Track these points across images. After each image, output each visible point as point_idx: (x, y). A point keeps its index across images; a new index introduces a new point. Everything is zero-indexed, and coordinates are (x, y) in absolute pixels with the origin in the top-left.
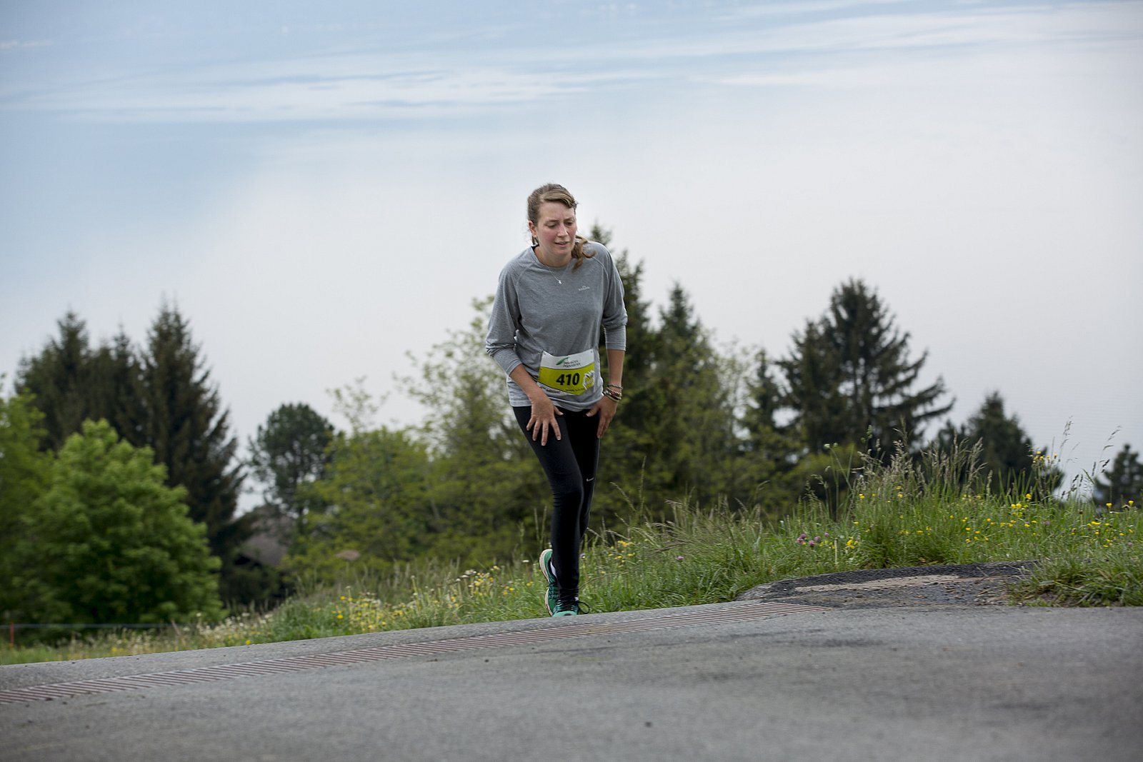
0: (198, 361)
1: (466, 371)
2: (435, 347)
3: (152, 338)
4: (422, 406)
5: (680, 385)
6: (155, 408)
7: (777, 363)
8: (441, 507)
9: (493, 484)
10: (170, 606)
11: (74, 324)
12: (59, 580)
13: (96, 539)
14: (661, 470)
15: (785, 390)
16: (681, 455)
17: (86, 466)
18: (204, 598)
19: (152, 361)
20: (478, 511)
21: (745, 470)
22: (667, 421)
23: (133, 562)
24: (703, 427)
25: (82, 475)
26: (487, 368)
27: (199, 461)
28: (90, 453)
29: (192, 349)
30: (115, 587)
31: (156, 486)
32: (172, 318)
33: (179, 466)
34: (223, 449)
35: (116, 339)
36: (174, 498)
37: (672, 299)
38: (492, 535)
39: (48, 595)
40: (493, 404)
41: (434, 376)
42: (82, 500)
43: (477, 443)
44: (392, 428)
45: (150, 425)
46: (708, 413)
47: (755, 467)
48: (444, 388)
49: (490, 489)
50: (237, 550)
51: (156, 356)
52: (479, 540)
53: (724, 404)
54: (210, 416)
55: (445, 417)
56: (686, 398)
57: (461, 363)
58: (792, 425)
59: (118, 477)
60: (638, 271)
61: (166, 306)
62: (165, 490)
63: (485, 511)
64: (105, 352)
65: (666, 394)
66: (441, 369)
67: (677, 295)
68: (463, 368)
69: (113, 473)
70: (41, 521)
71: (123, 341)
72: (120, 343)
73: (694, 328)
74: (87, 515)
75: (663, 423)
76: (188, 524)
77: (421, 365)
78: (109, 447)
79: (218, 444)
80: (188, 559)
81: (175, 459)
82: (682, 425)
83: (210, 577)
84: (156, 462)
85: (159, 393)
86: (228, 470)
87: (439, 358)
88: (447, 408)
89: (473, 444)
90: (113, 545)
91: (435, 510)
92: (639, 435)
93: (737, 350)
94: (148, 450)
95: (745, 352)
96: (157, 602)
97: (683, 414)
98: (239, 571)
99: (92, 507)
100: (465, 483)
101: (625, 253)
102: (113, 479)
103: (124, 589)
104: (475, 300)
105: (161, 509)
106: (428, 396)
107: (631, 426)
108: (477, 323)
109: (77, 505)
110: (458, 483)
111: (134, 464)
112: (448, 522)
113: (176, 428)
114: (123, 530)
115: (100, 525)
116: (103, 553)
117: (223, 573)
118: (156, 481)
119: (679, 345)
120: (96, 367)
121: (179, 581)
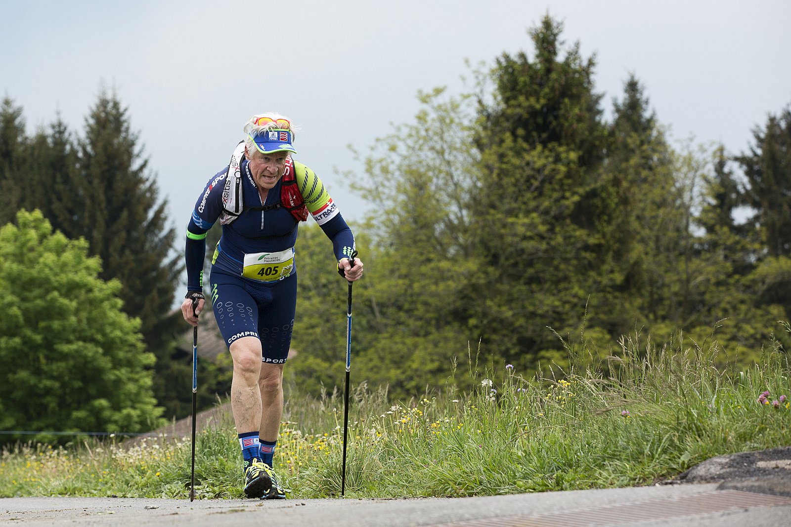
0: (136, 149)
1: (409, 166)
2: (378, 140)
3: (89, 126)
4: (364, 201)
5: (632, 182)
6: (92, 198)
7: (736, 159)
8: (382, 305)
9: (436, 283)
10: (104, 402)
11: (11, 111)
13: (28, 332)
14: (612, 272)
15: (745, 187)
16: (633, 256)
17: (19, 257)
18: (137, 394)
19: (89, 149)
20: (421, 310)
21: (701, 273)
22: (620, 220)
23: (65, 357)
24: (657, 227)
25: (15, 267)
26: (431, 163)
27: (135, 252)
28: (23, 245)
29: (130, 137)
30: (48, 383)
31: (91, 280)
32: (111, 105)
33: (115, 258)
34: (161, 240)
35: (53, 127)
36: (108, 292)
37: (626, 91)
38: (435, 335)
40: (438, 200)
41: (377, 170)
42: (13, 293)
43: (420, 241)
45: (86, 214)
46: (661, 212)
47: (711, 269)
48: (386, 183)
49: (433, 288)
50: (174, 344)
51: (93, 144)
52: (420, 340)
53: (678, 202)
54: (149, 206)
55: (387, 213)
56: (639, 196)
57: (405, 158)
58: (751, 223)
59: (51, 269)
60: (591, 63)
61: (104, 93)
62: (99, 283)
63: (427, 311)
64: (42, 139)
65: (618, 193)
66: (384, 164)
67: (632, 87)
68: (407, 162)
69: (46, 265)
71: (60, 129)
72: (57, 129)
73: (649, 121)
74: (19, 308)
75: (614, 223)
76: (123, 318)
77: (363, 159)
78: (43, 237)
79: (156, 235)
80: (121, 354)
81: (111, 250)
82: (635, 225)
83: (145, 373)
84: (91, 253)
85: (96, 181)
86: (166, 261)
87: (382, 151)
88: (389, 204)
89: (415, 242)
90: (45, 339)
91: (376, 309)
92: (589, 235)
93: (694, 147)
94: (82, 242)
95: (702, 149)
96: (91, 398)
97: (635, 213)
98: (177, 366)
99: (24, 299)
100: (407, 282)
101: (577, 45)
102: (47, 271)
103: (57, 385)
104: (420, 92)
105: (94, 303)
106: (370, 191)
107: (581, 226)
108: (422, 115)
109: (9, 298)
110: (401, 282)
111: (68, 256)
112: (390, 322)
113: (113, 218)
114: (56, 325)
115: (33, 319)
116: (35, 347)
117: (158, 368)
118: (90, 275)
119: (633, 140)
120: (32, 155)
121: (113, 377)
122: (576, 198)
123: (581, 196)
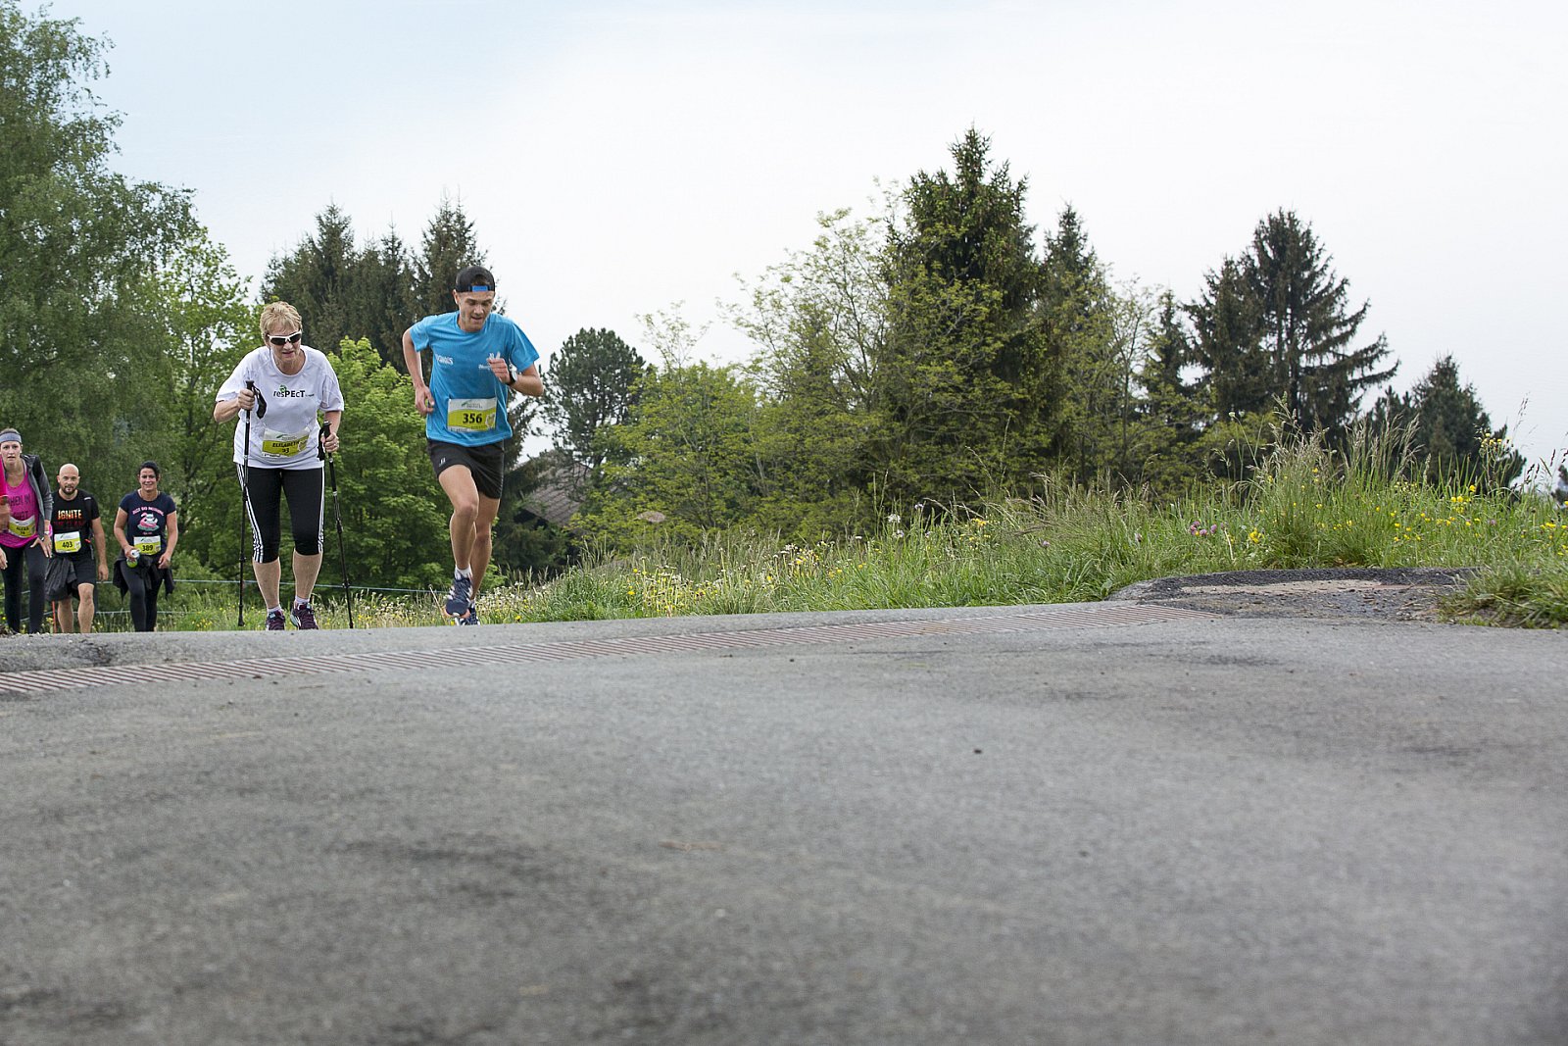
1: (805, 300)
2: (770, 268)
3: (428, 242)
4: (752, 340)
5: (1066, 329)
7: (1186, 308)
8: (767, 464)
10: (436, 567)
11: (336, 221)
13: (349, 482)
15: (1194, 342)
16: (1062, 416)
19: (426, 268)
20: (812, 471)
22: (1049, 373)
24: (1092, 383)
26: (831, 298)
32: (455, 217)
35: (386, 242)
37: (1061, 224)
38: (828, 501)
40: (837, 342)
41: (767, 304)
43: (814, 389)
44: (713, 366)
46: (1099, 366)
47: (1152, 434)
48: (777, 319)
49: (828, 445)
50: (518, 504)
51: (432, 263)
52: (812, 507)
53: (1119, 355)
55: (777, 355)
56: (1072, 346)
57: (800, 290)
58: (1200, 385)
59: (379, 408)
60: (1021, 187)
61: (447, 205)
63: (820, 472)
64: (372, 255)
65: (1047, 340)
66: (775, 296)
67: (1069, 218)
68: (802, 296)
69: (373, 403)
71: (394, 244)
72: (390, 245)
73: (1086, 260)
75: (1042, 375)
77: (752, 292)
82: (1066, 378)
87: (773, 282)
88: (780, 344)
89: (810, 389)
90: (369, 489)
92: (1012, 389)
93: (1138, 290)
95: (1147, 294)
96: (420, 560)
97: (1066, 365)
100: (798, 436)
101: (1007, 165)
103: (382, 543)
104: (821, 213)
106: (758, 329)
110: (790, 436)
112: (775, 483)
114: (382, 473)
115: (355, 465)
120: (360, 273)
122: (999, 345)
123: (1004, 343)
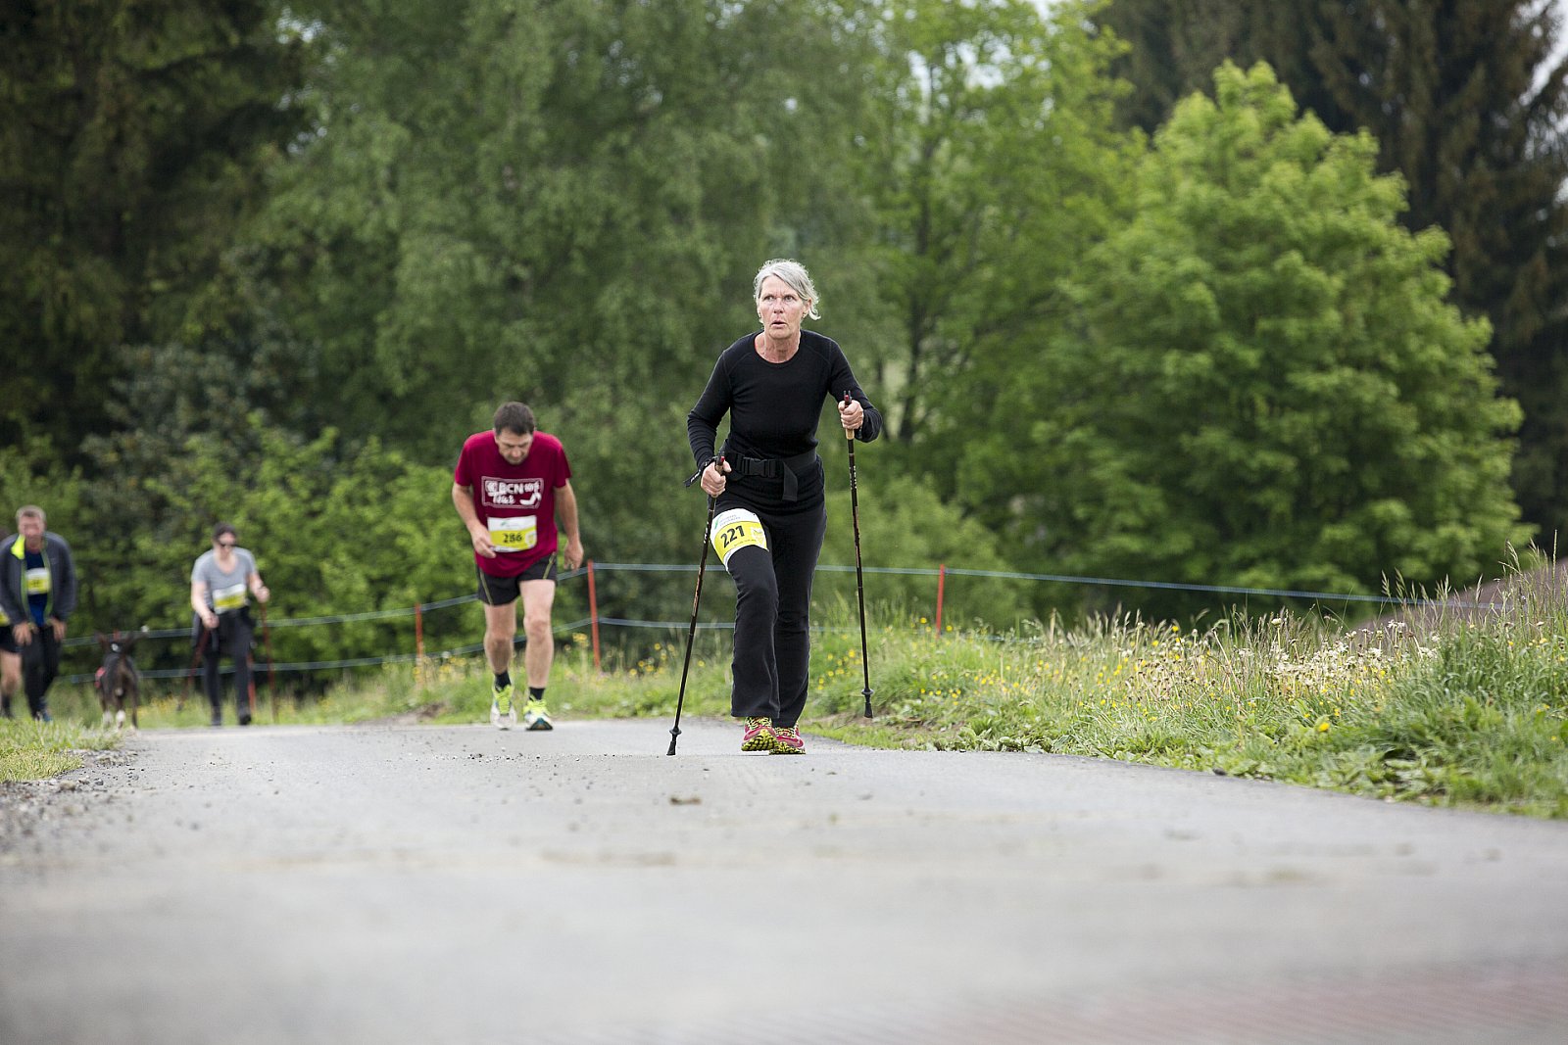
6: (1405, 36)
12: (1140, 432)
17: (1216, 171)
18: (1476, 493)
23: (1310, 401)
25: (1206, 193)
27: (1501, 165)
28: (1226, 143)
30: (1269, 458)
31: (1379, 228)
33: (1448, 176)
36: (1419, 257)
39: (1110, 466)
42: (1200, 252)
45: (1390, 73)
54: (1539, 57)
59: (1287, 201)
62: (1398, 236)
70: (1107, 294)
74: (1211, 286)
76: (1449, 317)
78: (1276, 124)
79: (1550, 125)
80: (1441, 401)
83: (1494, 445)
84: (1382, 168)
90: (1267, 358)
94: (1365, 141)
99: (1224, 267)
102: (1277, 204)
103: (1289, 463)
105: (1384, 281)
111: (1327, 172)
113: (1452, 82)
114: (1293, 327)
116: (1243, 377)
118: (1379, 216)
121: (1419, 452)
